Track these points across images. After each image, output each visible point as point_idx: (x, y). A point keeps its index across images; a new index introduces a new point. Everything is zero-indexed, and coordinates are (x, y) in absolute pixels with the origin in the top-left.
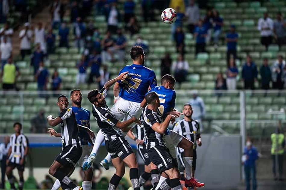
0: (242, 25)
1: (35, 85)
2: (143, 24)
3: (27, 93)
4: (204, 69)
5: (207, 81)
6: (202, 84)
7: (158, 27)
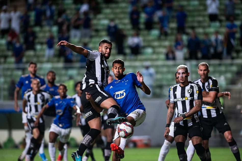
0: (189, 5)
1: (12, 60)
2: (104, 6)
3: (6, 66)
4: (156, 44)
5: (158, 53)
6: (155, 57)
7: (117, 8)
